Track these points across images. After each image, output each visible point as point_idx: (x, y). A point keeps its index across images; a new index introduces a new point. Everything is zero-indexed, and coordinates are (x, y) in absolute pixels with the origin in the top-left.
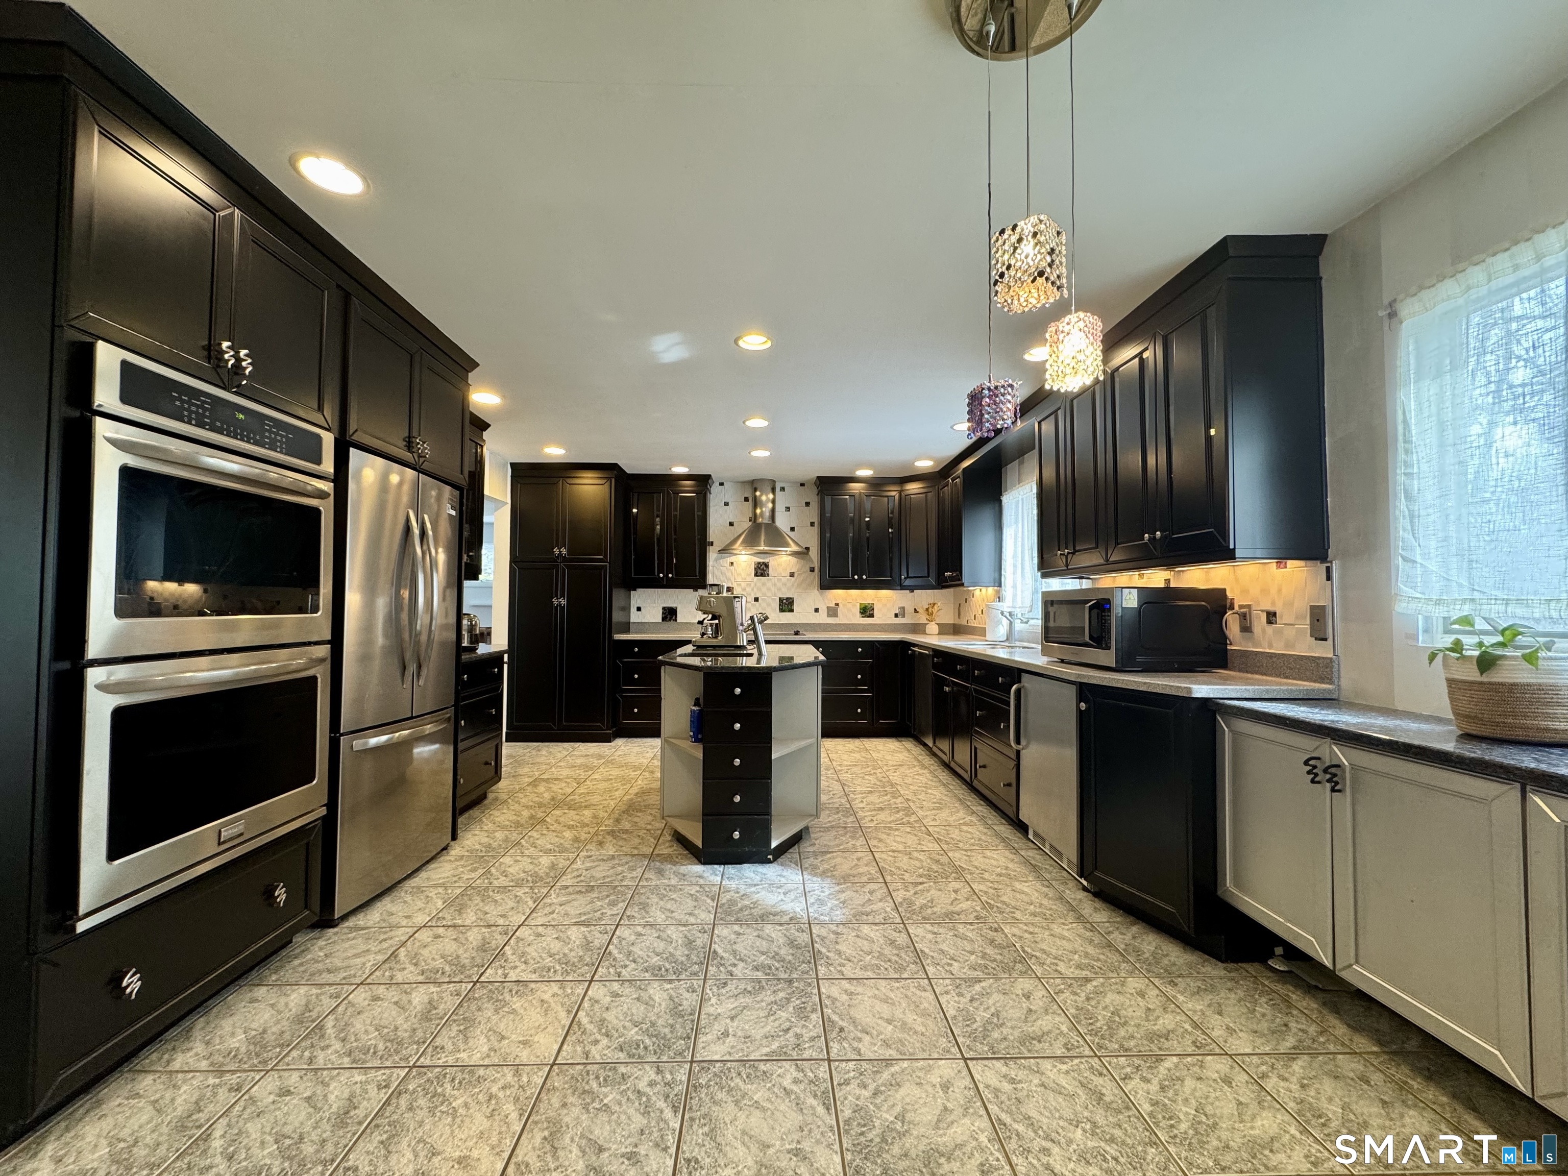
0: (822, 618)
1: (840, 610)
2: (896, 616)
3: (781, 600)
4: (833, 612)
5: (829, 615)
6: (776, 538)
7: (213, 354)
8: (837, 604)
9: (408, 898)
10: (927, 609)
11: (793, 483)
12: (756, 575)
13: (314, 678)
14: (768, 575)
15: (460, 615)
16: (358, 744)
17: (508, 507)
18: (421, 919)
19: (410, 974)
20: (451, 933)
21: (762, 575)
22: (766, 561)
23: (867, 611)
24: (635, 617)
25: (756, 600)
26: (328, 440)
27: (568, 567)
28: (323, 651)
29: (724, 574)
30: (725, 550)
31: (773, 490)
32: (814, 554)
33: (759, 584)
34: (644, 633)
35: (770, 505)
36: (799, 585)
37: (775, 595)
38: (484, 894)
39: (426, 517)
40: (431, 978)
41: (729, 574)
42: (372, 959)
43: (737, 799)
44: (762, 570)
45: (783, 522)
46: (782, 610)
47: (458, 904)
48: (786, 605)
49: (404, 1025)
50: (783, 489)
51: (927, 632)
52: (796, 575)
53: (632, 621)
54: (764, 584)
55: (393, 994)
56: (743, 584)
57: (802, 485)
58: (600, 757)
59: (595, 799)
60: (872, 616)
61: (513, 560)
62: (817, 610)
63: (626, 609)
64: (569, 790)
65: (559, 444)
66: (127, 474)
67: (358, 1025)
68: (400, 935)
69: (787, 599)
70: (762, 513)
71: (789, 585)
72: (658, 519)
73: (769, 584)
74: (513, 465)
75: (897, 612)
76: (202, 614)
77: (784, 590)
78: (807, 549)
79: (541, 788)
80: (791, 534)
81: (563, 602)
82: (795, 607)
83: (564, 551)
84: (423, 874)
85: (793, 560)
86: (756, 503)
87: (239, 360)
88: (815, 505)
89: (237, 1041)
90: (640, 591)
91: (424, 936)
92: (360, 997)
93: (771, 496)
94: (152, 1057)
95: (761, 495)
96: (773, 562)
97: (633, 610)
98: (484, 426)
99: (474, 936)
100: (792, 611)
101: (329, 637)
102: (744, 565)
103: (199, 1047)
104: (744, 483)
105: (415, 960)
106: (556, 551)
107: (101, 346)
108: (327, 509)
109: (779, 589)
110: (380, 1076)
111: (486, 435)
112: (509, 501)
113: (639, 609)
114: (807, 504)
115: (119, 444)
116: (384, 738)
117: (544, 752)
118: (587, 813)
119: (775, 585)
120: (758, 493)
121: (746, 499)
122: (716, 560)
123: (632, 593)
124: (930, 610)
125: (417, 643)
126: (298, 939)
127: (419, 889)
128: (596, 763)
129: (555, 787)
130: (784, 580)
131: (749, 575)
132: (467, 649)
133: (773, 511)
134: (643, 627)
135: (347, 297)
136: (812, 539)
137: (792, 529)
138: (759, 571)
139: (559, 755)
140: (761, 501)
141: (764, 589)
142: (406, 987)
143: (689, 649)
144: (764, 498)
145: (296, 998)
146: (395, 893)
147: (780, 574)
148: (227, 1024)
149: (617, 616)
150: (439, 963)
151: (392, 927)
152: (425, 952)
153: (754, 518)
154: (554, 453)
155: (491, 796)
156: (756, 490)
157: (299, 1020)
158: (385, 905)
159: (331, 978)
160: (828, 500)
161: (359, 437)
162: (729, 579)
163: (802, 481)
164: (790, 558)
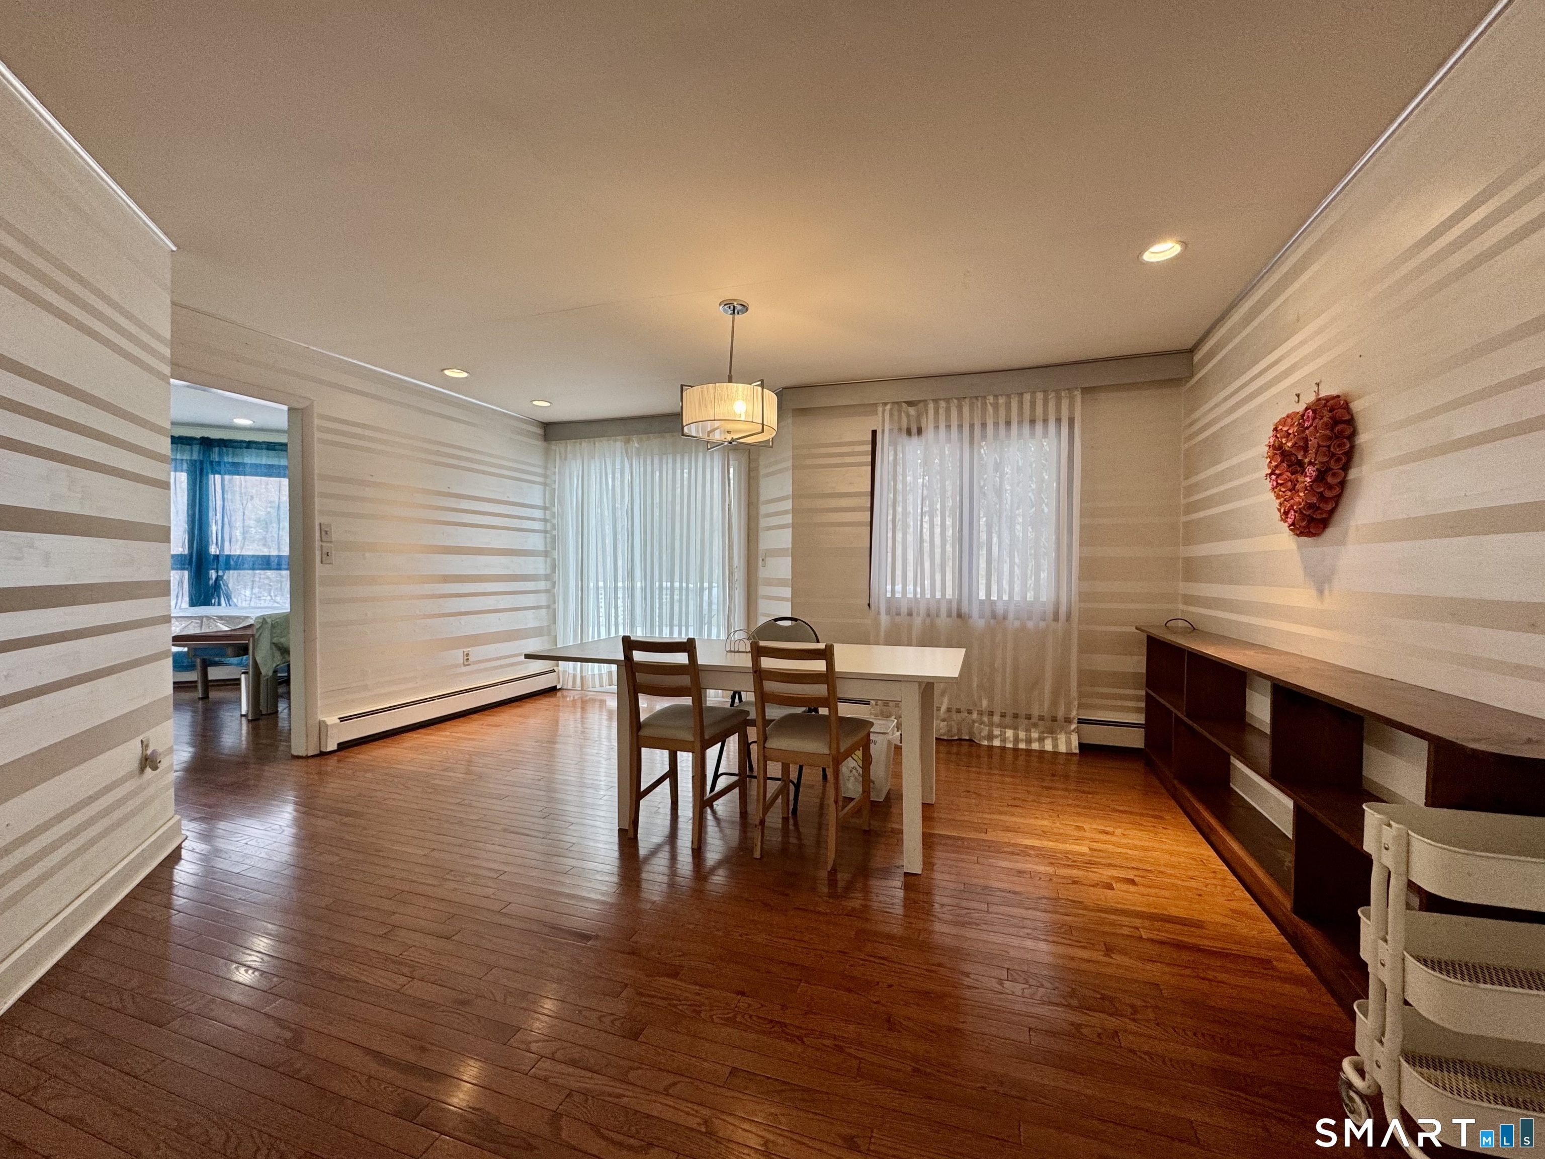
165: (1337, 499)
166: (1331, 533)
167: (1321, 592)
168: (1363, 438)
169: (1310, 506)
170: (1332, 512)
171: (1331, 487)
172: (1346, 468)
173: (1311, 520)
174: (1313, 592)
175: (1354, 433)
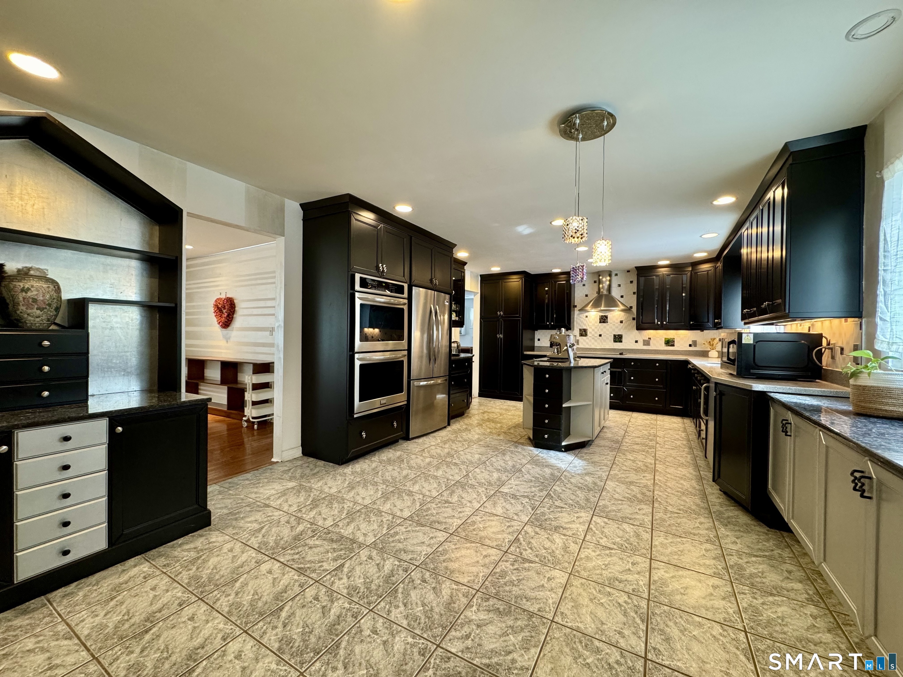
0: (640, 346)
1: (651, 342)
2: (690, 346)
3: (615, 336)
4: (647, 342)
5: (644, 345)
6: (611, 302)
7: (377, 268)
8: (650, 339)
9: (431, 438)
10: (710, 342)
11: (623, 271)
12: (600, 322)
13: (403, 361)
14: (607, 322)
15: (450, 342)
16: (416, 383)
17: (479, 294)
18: (433, 444)
19: (427, 454)
20: (441, 448)
21: (604, 322)
22: (606, 314)
23: (669, 342)
24: (537, 344)
25: (600, 335)
26: (406, 286)
27: (504, 321)
28: (406, 353)
29: (582, 322)
30: (582, 310)
31: (610, 275)
32: (634, 310)
33: (602, 327)
34: (541, 351)
35: (608, 283)
36: (626, 328)
37: (611, 333)
38: (453, 441)
39: (437, 307)
40: (432, 457)
41: (585, 322)
42: (417, 450)
43: (547, 421)
44: (604, 320)
45: (616, 293)
46: (615, 341)
47: (445, 443)
48: (618, 338)
49: (422, 465)
50: (616, 275)
51: (709, 356)
52: (624, 322)
53: (536, 345)
54: (605, 327)
55: (422, 458)
56: (593, 328)
57: (628, 271)
58: (514, 407)
59: (504, 421)
60: (673, 345)
61: (481, 318)
62: (636, 342)
63: (533, 340)
64: (496, 417)
65: (498, 266)
66: (362, 305)
67: (412, 462)
68: (426, 446)
69: (618, 335)
70: (603, 287)
71: (620, 327)
72: (547, 296)
73: (608, 327)
74: (481, 276)
75: (691, 343)
76: (379, 341)
77: (617, 330)
78: (631, 307)
79: (485, 415)
80: (622, 300)
81: (501, 336)
82: (623, 340)
83: (502, 313)
84: (437, 433)
85: (622, 314)
86: (600, 282)
87: (383, 268)
88: (635, 282)
89: (385, 458)
90: (539, 331)
91: (433, 447)
92: (413, 457)
93: (608, 278)
94: (368, 457)
95: (602, 278)
96: (610, 315)
97: (536, 340)
98: (465, 264)
99: (446, 451)
100: (621, 342)
101: (407, 348)
102: (593, 317)
103: (377, 457)
104: (594, 273)
105: (429, 452)
106: (499, 313)
107: (356, 274)
108: (406, 308)
109: (614, 330)
110: (415, 472)
111: (466, 267)
112: (479, 292)
113: (539, 340)
114: (631, 282)
115: (360, 298)
116: (425, 383)
117: (492, 402)
118: (499, 425)
119: (611, 327)
120: (601, 277)
121: (595, 282)
122: (578, 315)
123: (536, 332)
124: (711, 343)
125: (434, 351)
126: (401, 441)
127: (435, 437)
128: (512, 408)
129: (490, 415)
130: (617, 325)
131: (596, 322)
132: (454, 355)
133: (610, 286)
134: (541, 348)
135: (411, 237)
136: (633, 302)
137: (622, 297)
138: (602, 320)
139: (498, 404)
140: (603, 281)
141: (605, 330)
142: (425, 457)
143: (546, 359)
144: (604, 279)
145: (398, 453)
146: (427, 436)
147: (614, 322)
148: (383, 455)
149: (526, 343)
150: (435, 454)
151: (424, 444)
152: (432, 451)
153: (599, 292)
154: (496, 269)
155: (466, 415)
156: (599, 276)
157: (398, 458)
158: (424, 438)
159: (407, 451)
160: (642, 279)
161: (416, 282)
162: (585, 325)
163: (628, 268)
164: (621, 312)
165: (231, 321)
166: (230, 328)
167: (227, 342)
168: (236, 309)
169: (226, 322)
170: (230, 324)
171: (230, 318)
172: (233, 314)
173: (226, 325)
174: (225, 342)
175: (235, 307)
